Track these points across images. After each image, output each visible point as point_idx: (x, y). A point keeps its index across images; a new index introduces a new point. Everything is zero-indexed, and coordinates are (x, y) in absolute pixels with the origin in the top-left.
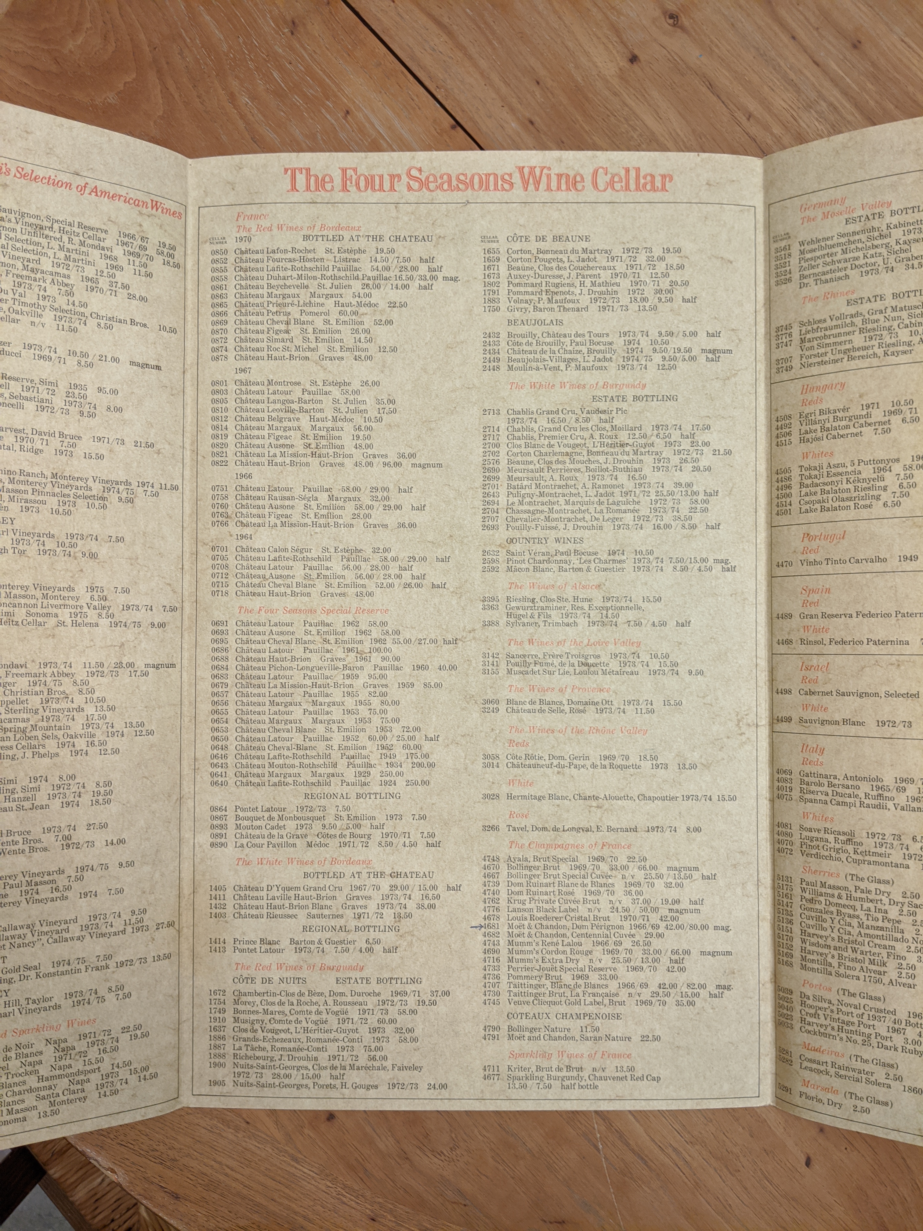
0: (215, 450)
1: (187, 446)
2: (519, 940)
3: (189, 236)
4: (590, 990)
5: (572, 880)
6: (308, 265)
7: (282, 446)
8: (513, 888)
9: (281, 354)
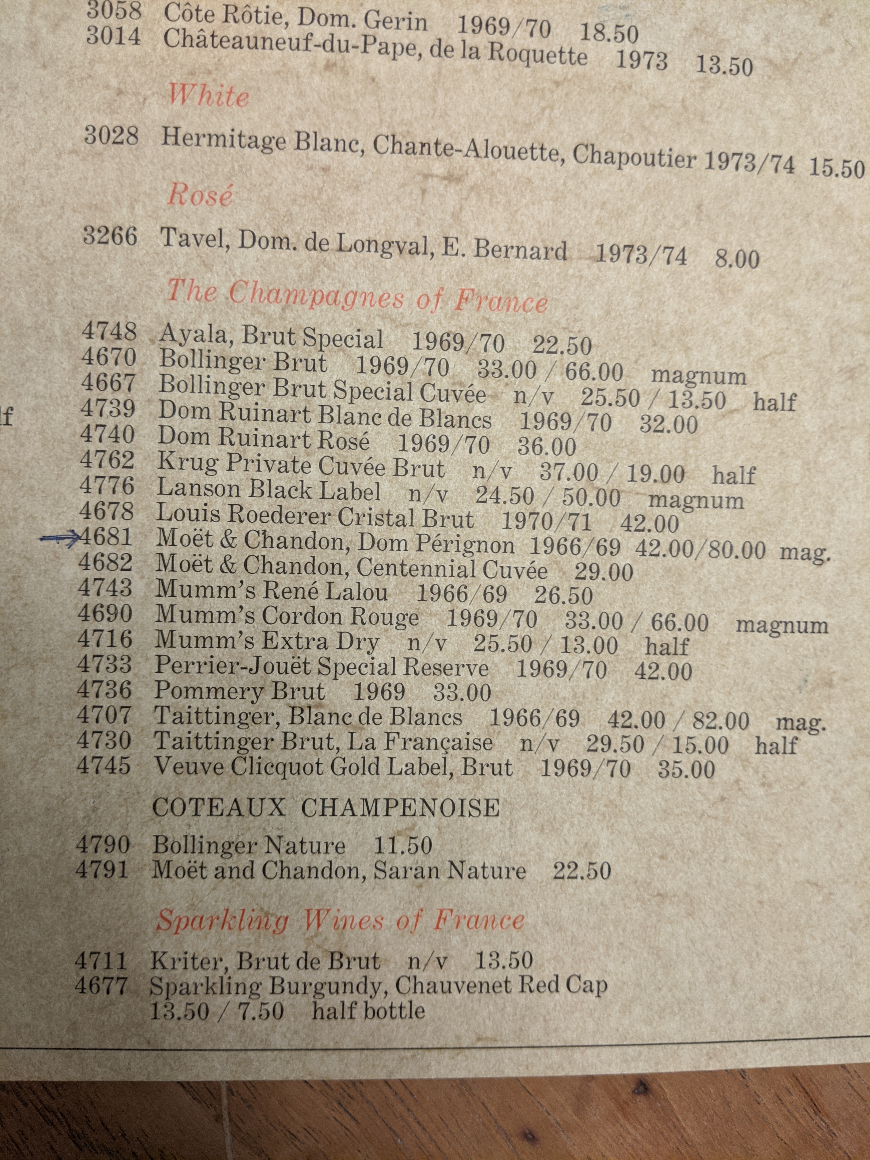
2: (194, 578)
4: (407, 731)
5: (361, 405)
8: (177, 423)
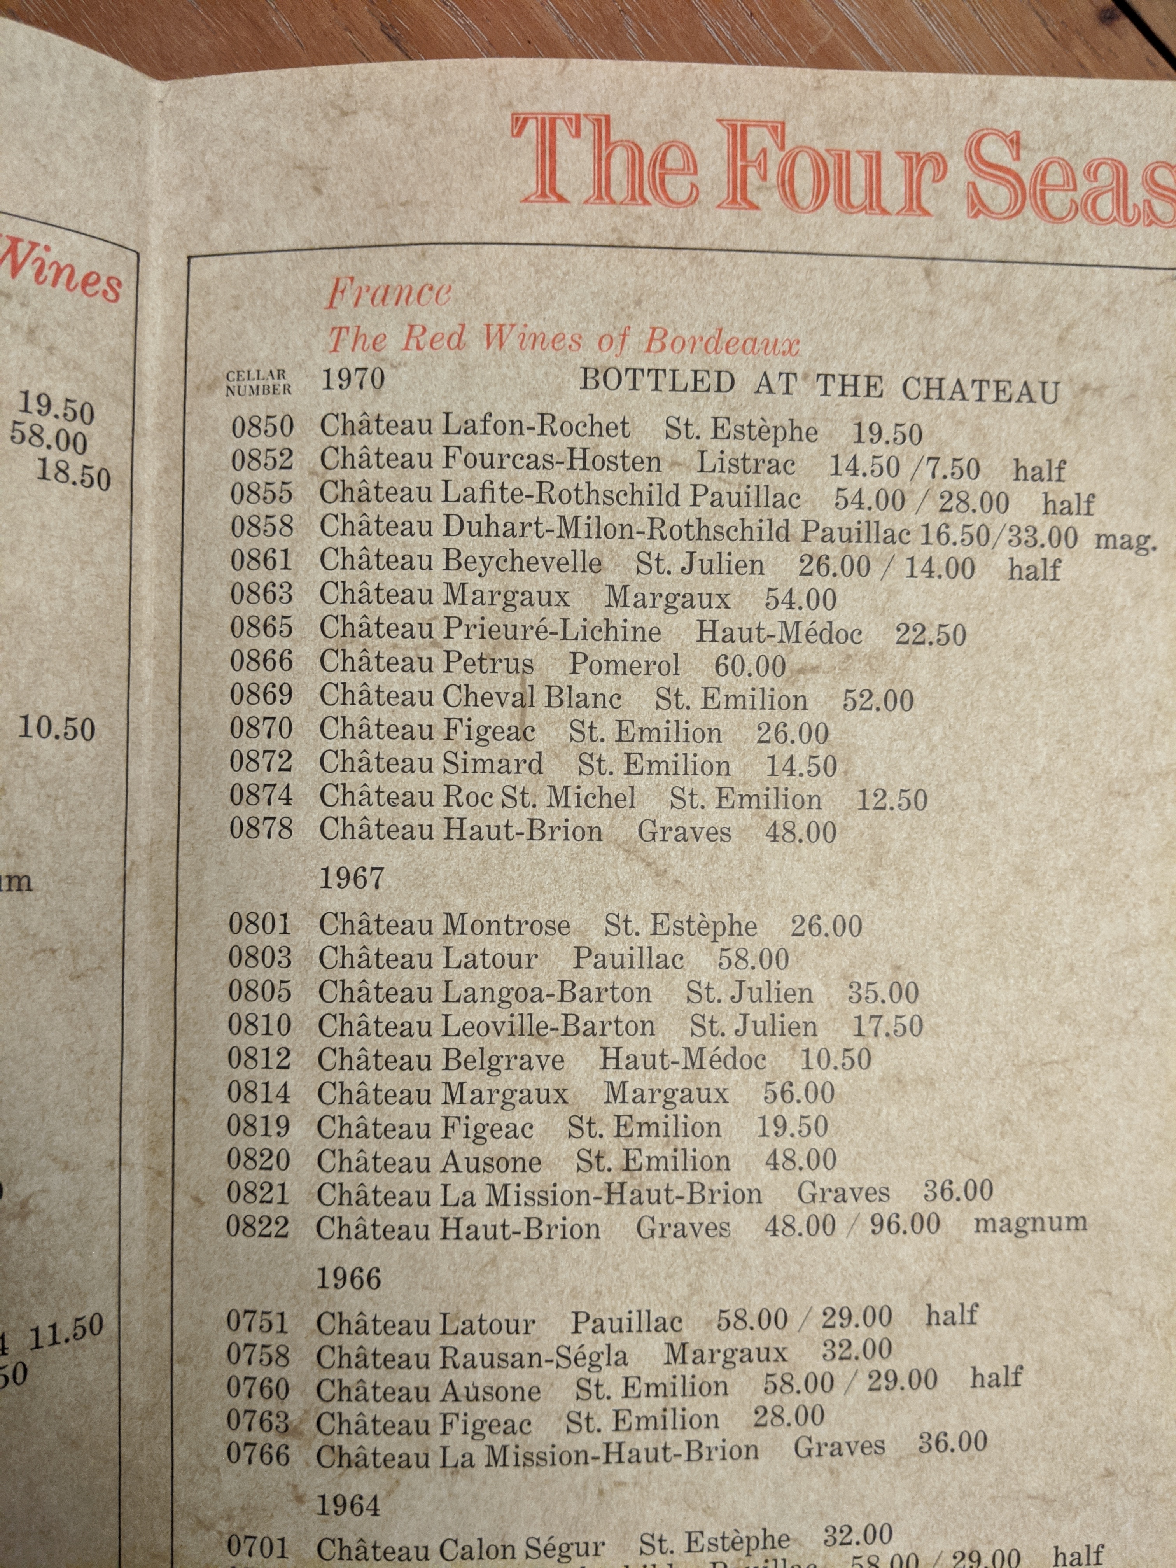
0: (243, 1176)
1: (135, 1154)
3: (149, 364)
6: (602, 480)
7: (493, 1164)
9: (495, 816)
